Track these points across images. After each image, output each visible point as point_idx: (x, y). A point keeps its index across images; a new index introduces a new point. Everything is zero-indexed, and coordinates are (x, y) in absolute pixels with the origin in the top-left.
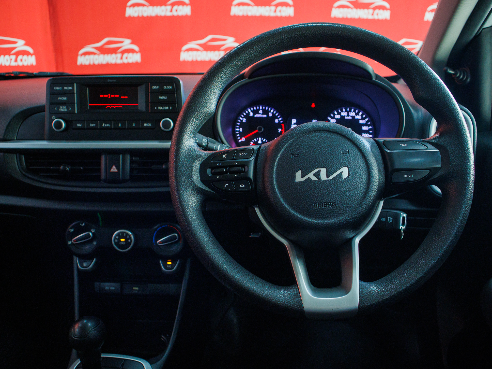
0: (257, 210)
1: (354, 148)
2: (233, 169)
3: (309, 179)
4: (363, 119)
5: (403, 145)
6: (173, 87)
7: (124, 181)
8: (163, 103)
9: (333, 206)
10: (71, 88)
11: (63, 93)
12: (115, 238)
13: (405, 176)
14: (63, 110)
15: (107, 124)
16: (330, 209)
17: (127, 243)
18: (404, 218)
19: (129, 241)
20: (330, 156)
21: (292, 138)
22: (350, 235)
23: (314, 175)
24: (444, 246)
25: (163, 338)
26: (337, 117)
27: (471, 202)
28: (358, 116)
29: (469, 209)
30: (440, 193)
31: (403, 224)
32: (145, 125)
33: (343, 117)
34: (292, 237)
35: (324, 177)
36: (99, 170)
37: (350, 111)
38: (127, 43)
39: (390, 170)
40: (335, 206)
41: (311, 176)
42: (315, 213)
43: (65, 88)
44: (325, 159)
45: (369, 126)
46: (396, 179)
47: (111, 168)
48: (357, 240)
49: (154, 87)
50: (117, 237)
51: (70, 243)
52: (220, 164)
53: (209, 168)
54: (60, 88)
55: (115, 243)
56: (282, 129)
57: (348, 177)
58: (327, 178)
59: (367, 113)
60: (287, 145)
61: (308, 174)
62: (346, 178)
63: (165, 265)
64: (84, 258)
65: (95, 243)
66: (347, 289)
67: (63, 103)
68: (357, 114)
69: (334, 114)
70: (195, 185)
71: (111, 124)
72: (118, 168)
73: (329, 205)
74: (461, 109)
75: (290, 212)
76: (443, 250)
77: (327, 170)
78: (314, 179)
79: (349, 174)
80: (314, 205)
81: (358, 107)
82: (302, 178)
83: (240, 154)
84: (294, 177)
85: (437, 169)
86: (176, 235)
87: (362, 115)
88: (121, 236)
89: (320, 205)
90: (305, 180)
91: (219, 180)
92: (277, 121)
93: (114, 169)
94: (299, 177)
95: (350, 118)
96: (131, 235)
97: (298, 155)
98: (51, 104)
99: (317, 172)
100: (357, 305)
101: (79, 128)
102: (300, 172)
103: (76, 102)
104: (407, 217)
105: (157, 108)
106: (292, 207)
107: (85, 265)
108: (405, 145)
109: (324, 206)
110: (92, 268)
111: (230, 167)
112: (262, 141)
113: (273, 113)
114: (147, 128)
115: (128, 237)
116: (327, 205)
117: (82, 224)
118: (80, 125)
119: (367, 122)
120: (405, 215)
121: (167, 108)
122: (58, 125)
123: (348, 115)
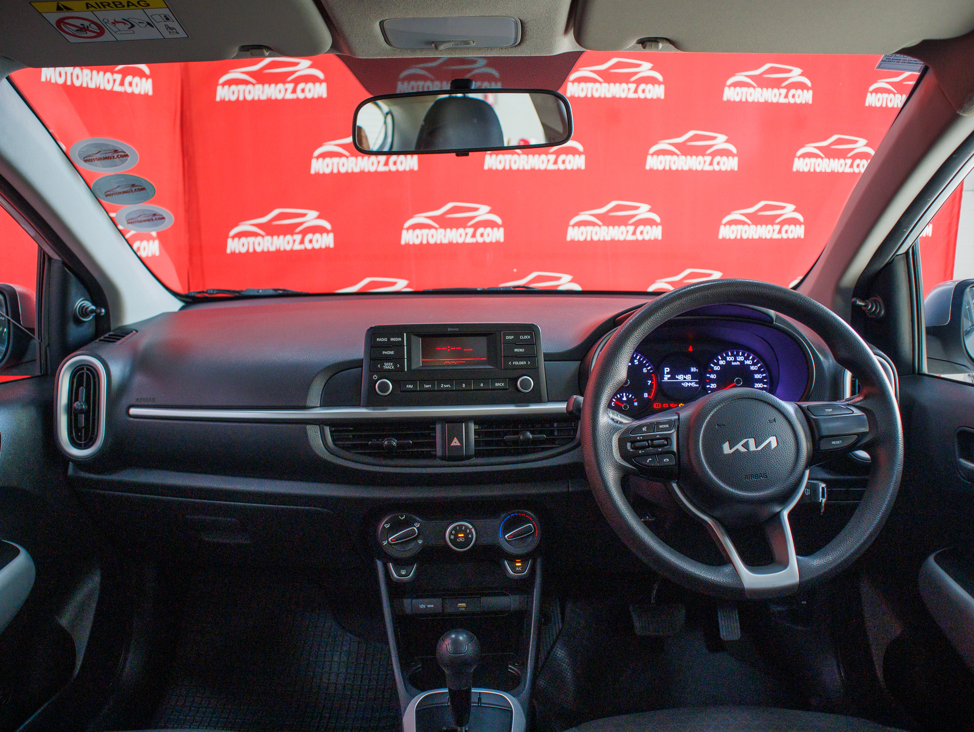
0: (674, 485)
1: (780, 415)
2: (655, 442)
3: (737, 450)
4: (754, 364)
5: (828, 410)
6: (532, 337)
7: (468, 457)
8: (519, 357)
9: (764, 477)
10: (400, 339)
11: (389, 346)
12: (451, 533)
13: (833, 443)
14: (389, 367)
15: (447, 384)
16: (762, 481)
17: (468, 540)
18: (823, 488)
19: (470, 536)
20: (757, 425)
21: (715, 407)
22: (777, 509)
23: (742, 446)
24: (879, 514)
25: (511, 669)
26: (722, 362)
27: (902, 467)
28: (748, 361)
29: (901, 474)
30: (868, 458)
31: (823, 496)
32: (497, 385)
33: (729, 363)
34: (717, 514)
35: (752, 447)
36: (433, 445)
37: (738, 355)
38: (311, 218)
39: (817, 437)
40: (766, 477)
41: (739, 447)
42: (746, 485)
43: (392, 339)
44: (752, 429)
45: (762, 373)
46: (824, 446)
47: (451, 441)
48: (785, 514)
49: (508, 337)
50: (453, 532)
51: (385, 543)
52: (641, 438)
53: (629, 442)
54: (386, 340)
55: (450, 539)
56: (652, 381)
57: (777, 446)
58: (756, 448)
59: (759, 357)
60: (711, 415)
61: (737, 444)
62: (775, 448)
63: (513, 568)
64: (400, 563)
65: (420, 542)
66: (785, 564)
67: (388, 359)
68: (747, 358)
69: (718, 360)
70: (616, 462)
71: (452, 385)
72: (461, 441)
73: (760, 476)
74: (875, 354)
75: (720, 485)
76: (878, 518)
77: (755, 440)
78: (743, 450)
79: (777, 443)
80: (745, 478)
81: (747, 350)
82: (730, 449)
83: (661, 426)
84: (721, 449)
85: (864, 434)
86: (530, 526)
87: (753, 360)
88: (457, 530)
89: (751, 477)
90: (734, 452)
91: (642, 455)
92: (645, 370)
93: (455, 442)
94: (726, 449)
95: (738, 363)
96: (471, 529)
97: (724, 425)
98: (371, 359)
99: (745, 442)
100: (798, 579)
101: (410, 391)
102: (727, 443)
103: (406, 357)
104: (826, 487)
105: (512, 363)
106: (722, 480)
107: (403, 572)
108: (831, 410)
109: (756, 478)
110: (412, 578)
111: (652, 440)
112: (627, 397)
113: (639, 360)
114: (499, 389)
115: (468, 531)
116: (758, 476)
117: (402, 516)
118: (411, 386)
119: (760, 368)
120: (824, 485)
121: (525, 363)
122: (384, 387)
123: (735, 361)
